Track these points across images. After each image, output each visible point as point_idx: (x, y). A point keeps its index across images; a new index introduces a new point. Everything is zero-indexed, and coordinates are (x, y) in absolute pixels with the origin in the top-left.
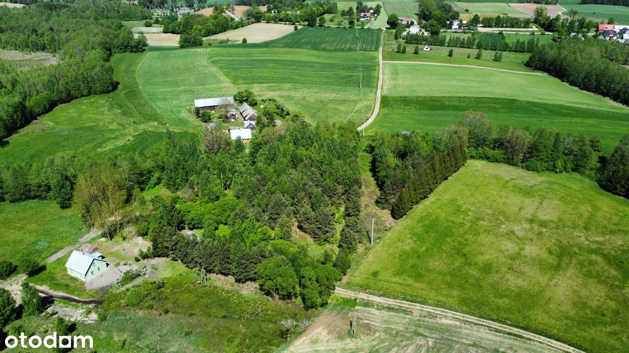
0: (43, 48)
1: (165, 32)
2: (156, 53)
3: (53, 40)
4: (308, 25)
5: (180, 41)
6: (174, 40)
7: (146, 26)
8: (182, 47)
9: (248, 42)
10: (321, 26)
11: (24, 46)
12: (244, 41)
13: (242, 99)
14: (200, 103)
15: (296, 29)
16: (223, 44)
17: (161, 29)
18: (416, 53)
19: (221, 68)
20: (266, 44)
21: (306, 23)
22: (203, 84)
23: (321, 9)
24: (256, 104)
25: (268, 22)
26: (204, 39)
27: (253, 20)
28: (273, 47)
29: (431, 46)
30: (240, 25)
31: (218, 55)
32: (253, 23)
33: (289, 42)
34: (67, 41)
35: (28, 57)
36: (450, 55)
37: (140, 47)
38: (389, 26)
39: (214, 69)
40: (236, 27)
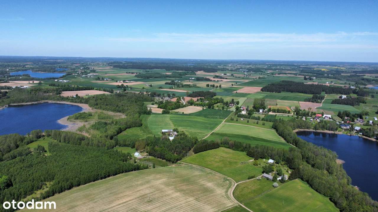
0: (120, 112)
1: (158, 108)
2: (154, 115)
3: (123, 109)
4: (208, 108)
5: (162, 112)
6: (160, 111)
7: (152, 105)
8: (163, 114)
9: (184, 113)
10: (212, 108)
11: (114, 111)
12: (183, 113)
13: (174, 130)
14: (163, 131)
15: (203, 109)
16: (177, 113)
17: (157, 106)
18: (237, 120)
19: (172, 122)
20: (190, 115)
21: (208, 107)
22: (166, 126)
23: (216, 101)
24: (178, 132)
25: (195, 106)
26: (170, 111)
27: (190, 105)
28: (192, 116)
29: (244, 118)
30: (185, 106)
31: (173, 117)
32: (189, 106)
33: (198, 114)
34: (127, 110)
35: (115, 114)
36: (248, 122)
37: (149, 113)
38: (236, 110)
39: (170, 122)
40: (183, 107)
